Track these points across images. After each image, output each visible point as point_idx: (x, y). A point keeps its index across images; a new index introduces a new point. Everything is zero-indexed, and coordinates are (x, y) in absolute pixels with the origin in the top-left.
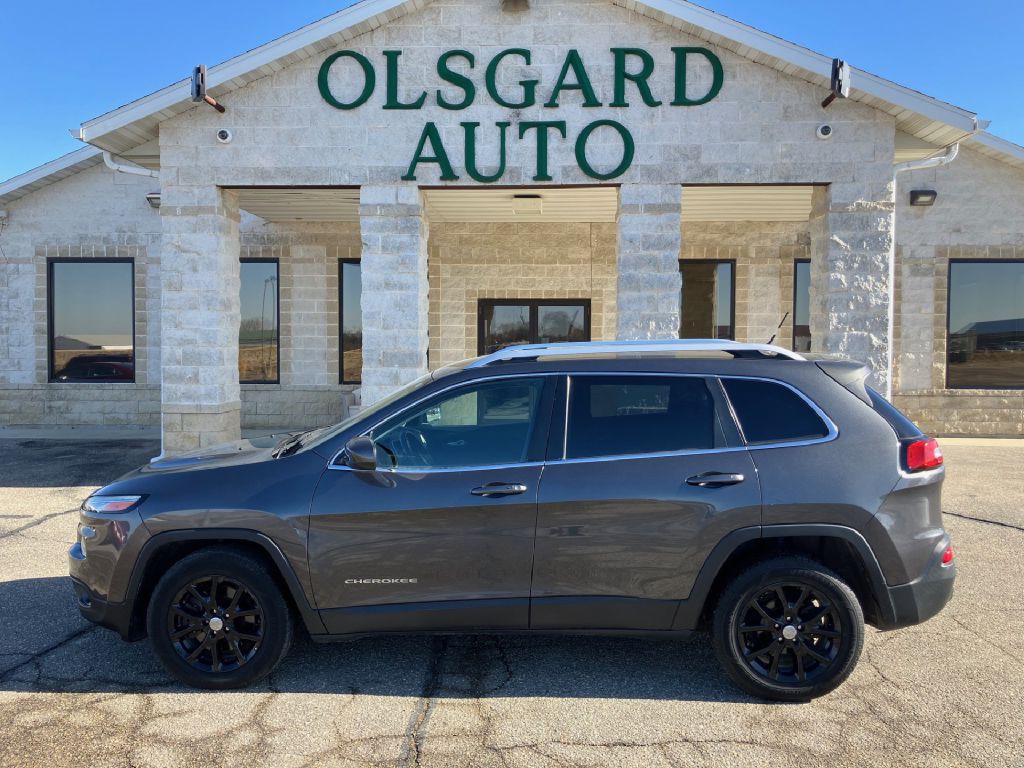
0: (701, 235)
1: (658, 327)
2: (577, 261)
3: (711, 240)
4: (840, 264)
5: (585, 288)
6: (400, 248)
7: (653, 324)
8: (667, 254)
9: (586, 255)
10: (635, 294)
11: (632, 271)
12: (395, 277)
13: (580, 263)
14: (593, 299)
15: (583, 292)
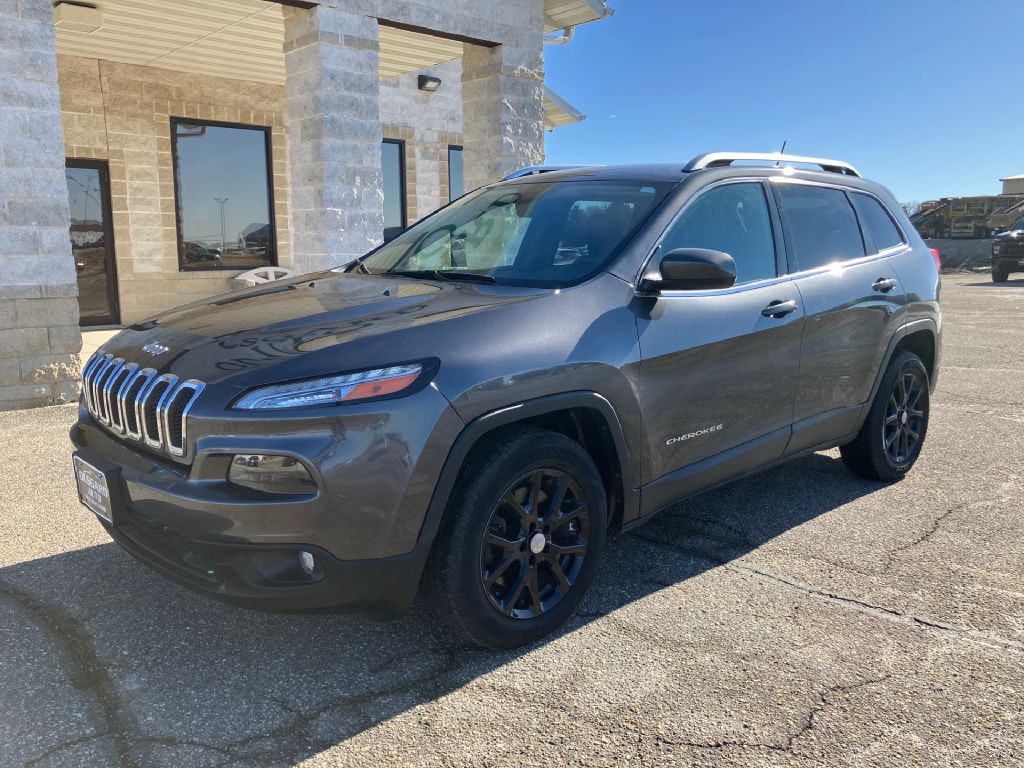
0: (233, 96)
1: (363, 183)
2: (86, 109)
3: (244, 103)
4: (509, 128)
5: (99, 145)
6: (24, 40)
7: (358, 179)
8: (368, 97)
9: (96, 101)
10: (339, 142)
11: (334, 114)
12: (19, 85)
13: (89, 112)
14: (111, 160)
15: (98, 151)
